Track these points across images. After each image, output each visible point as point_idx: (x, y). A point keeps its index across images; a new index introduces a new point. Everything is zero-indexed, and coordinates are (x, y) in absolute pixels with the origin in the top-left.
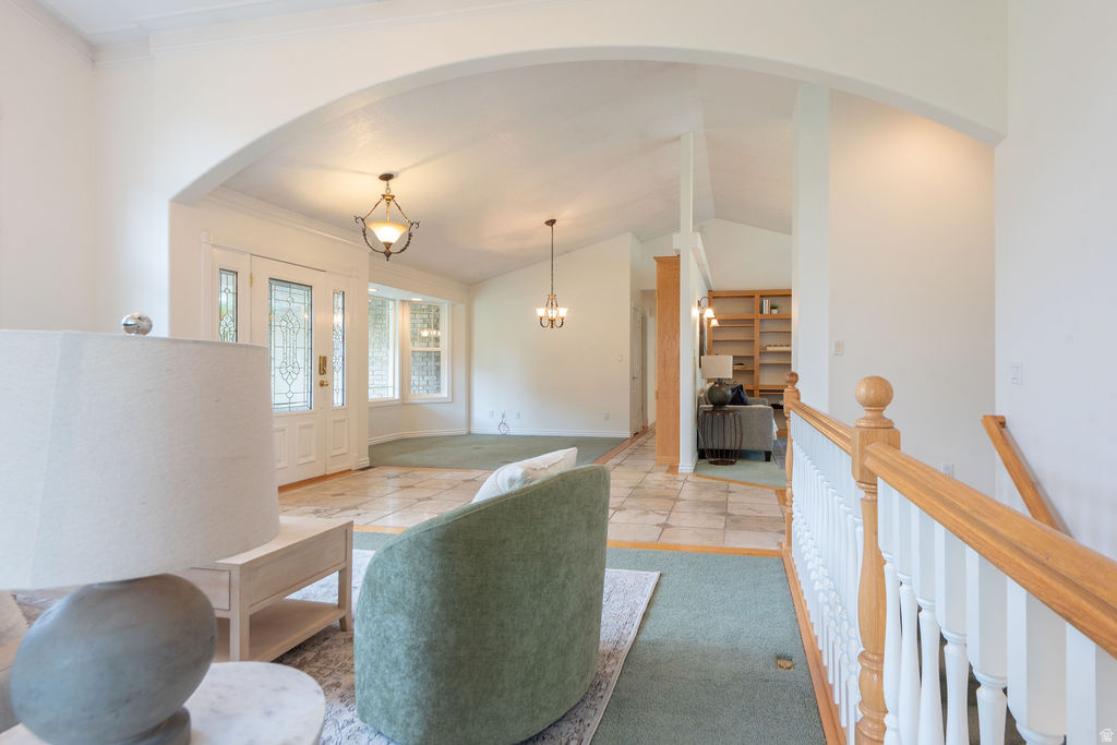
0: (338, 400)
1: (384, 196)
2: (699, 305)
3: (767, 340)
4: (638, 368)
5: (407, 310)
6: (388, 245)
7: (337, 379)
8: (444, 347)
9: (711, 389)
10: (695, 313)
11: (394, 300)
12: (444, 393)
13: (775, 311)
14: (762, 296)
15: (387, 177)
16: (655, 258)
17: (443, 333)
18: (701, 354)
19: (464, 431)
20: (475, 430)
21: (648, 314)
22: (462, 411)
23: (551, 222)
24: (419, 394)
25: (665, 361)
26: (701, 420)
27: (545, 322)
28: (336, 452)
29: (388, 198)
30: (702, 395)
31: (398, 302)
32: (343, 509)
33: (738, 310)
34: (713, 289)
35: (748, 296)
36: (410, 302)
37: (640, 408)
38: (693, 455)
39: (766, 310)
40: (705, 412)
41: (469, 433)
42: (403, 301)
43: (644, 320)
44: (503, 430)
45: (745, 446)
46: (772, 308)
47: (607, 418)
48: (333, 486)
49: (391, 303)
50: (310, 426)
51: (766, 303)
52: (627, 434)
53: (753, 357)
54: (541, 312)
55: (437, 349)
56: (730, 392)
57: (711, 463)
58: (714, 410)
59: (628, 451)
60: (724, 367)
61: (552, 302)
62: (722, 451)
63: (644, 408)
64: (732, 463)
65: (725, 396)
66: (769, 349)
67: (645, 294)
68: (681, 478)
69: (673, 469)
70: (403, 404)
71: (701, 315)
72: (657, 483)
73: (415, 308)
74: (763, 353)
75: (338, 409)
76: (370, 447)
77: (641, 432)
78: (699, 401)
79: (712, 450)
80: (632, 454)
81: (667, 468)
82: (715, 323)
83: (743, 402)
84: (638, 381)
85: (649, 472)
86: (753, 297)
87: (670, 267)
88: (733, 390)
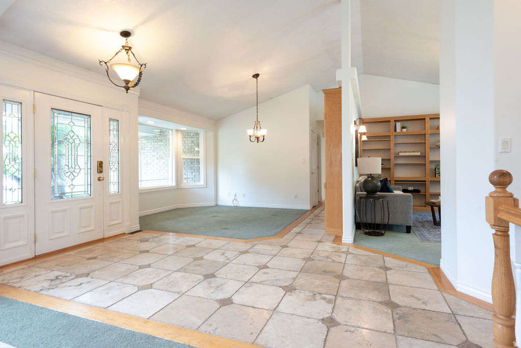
0: (113, 189)
1: (123, 47)
2: (355, 123)
3: (399, 149)
4: (315, 167)
5: (180, 136)
6: (127, 82)
7: (113, 176)
8: (201, 156)
9: (366, 181)
10: (353, 129)
11: (172, 130)
12: (202, 183)
13: (404, 130)
14: (395, 121)
15: (126, 34)
16: (323, 90)
17: (202, 149)
18: (357, 157)
19: (213, 204)
20: (220, 203)
21: (321, 136)
22: (213, 193)
23: (256, 76)
24: (188, 182)
25: (331, 162)
26: (358, 203)
27: (253, 139)
28: (112, 223)
29: (128, 49)
30: (358, 185)
31: (174, 131)
32: (78, 276)
33: (379, 130)
34: (363, 118)
35: (386, 121)
36: (181, 131)
37: (316, 190)
38: (353, 228)
39: (398, 129)
40: (361, 198)
41: (217, 205)
42: (177, 131)
43: (319, 139)
44: (235, 204)
45: (392, 222)
46: (403, 128)
47: (296, 197)
48: (98, 249)
49: (170, 131)
50: (91, 207)
51: (399, 125)
52: (308, 207)
53: (390, 160)
54: (250, 132)
55: (198, 157)
56: (379, 184)
57: (366, 233)
58: (367, 197)
59: (308, 220)
60: (374, 166)
61: (257, 126)
62: (374, 224)
63: (319, 191)
64: (382, 235)
65: (376, 186)
66: (401, 154)
67: (319, 123)
68: (344, 249)
69: (338, 239)
70: (178, 188)
71: (356, 131)
72: (326, 254)
73: (186, 135)
74: (397, 156)
75: (114, 195)
76: (140, 217)
77: (317, 205)
78: (356, 190)
79: (366, 224)
80: (310, 223)
81: (333, 238)
82: (364, 138)
83: (390, 191)
84: (315, 175)
85: (319, 242)
86: (390, 121)
87: (333, 96)
88: (381, 181)
